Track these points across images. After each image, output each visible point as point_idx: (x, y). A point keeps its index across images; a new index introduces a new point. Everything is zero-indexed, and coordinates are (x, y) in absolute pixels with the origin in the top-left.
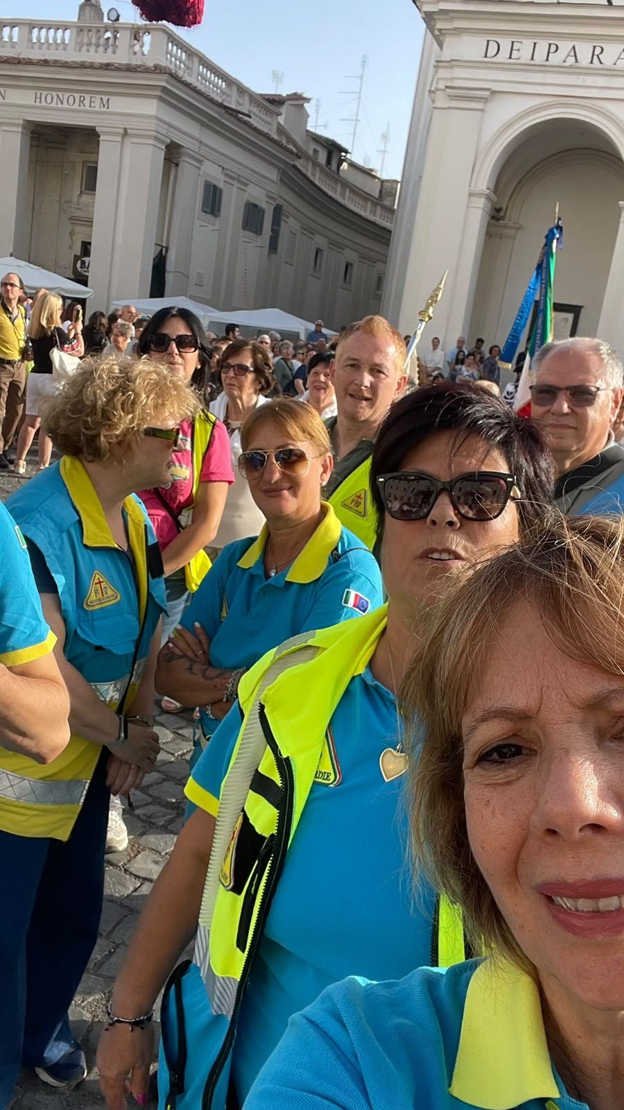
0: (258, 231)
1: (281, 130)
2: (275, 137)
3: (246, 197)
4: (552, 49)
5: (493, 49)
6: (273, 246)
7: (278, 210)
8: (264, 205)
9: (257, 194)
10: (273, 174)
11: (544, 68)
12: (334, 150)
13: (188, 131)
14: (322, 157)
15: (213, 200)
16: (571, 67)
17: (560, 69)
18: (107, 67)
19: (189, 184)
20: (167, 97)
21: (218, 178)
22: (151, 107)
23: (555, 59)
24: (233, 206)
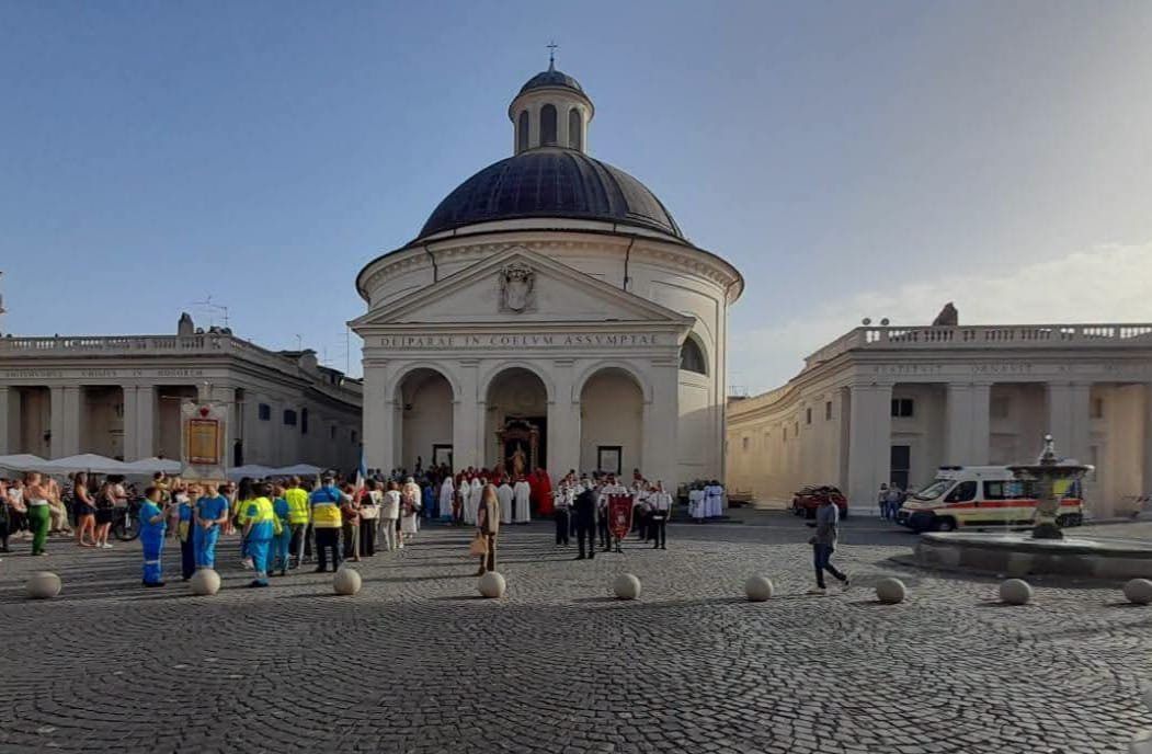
0: (294, 423)
1: (301, 371)
2: (297, 375)
3: (284, 408)
4: (411, 341)
5: (385, 342)
6: (304, 430)
7: (305, 412)
8: (295, 410)
9: (290, 405)
10: (299, 394)
11: (409, 348)
12: (335, 375)
13: (245, 381)
14: (328, 379)
15: (265, 412)
17: (414, 348)
18: (199, 356)
19: (251, 406)
20: (233, 368)
21: (266, 401)
22: (225, 373)
23: (412, 344)
24: (277, 413)
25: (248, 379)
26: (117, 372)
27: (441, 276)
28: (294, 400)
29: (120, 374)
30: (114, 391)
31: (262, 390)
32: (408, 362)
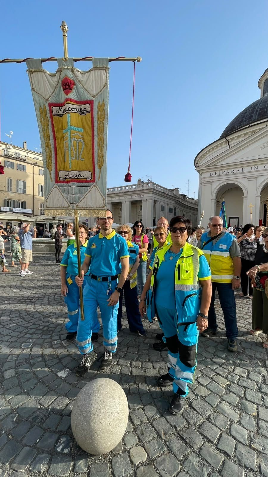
0: (172, 212)
2: (173, 196)
3: (169, 207)
4: (223, 172)
5: (212, 174)
7: (175, 209)
8: (172, 208)
9: (171, 206)
10: (174, 202)
11: (223, 175)
12: (185, 196)
13: (157, 198)
14: (183, 198)
15: (163, 208)
16: (228, 174)
17: (226, 175)
18: (143, 190)
19: (158, 206)
20: (153, 193)
21: (163, 204)
22: (151, 195)
23: (224, 174)
24: (167, 209)
25: (158, 197)
26: (120, 197)
27: (231, 146)
28: (172, 204)
29: (121, 198)
30: (119, 204)
31: (162, 201)
32: (222, 181)
